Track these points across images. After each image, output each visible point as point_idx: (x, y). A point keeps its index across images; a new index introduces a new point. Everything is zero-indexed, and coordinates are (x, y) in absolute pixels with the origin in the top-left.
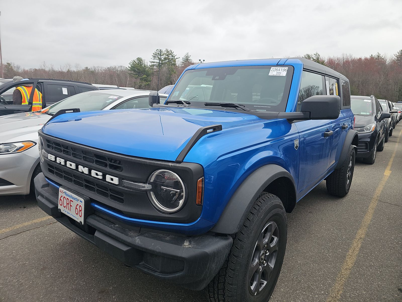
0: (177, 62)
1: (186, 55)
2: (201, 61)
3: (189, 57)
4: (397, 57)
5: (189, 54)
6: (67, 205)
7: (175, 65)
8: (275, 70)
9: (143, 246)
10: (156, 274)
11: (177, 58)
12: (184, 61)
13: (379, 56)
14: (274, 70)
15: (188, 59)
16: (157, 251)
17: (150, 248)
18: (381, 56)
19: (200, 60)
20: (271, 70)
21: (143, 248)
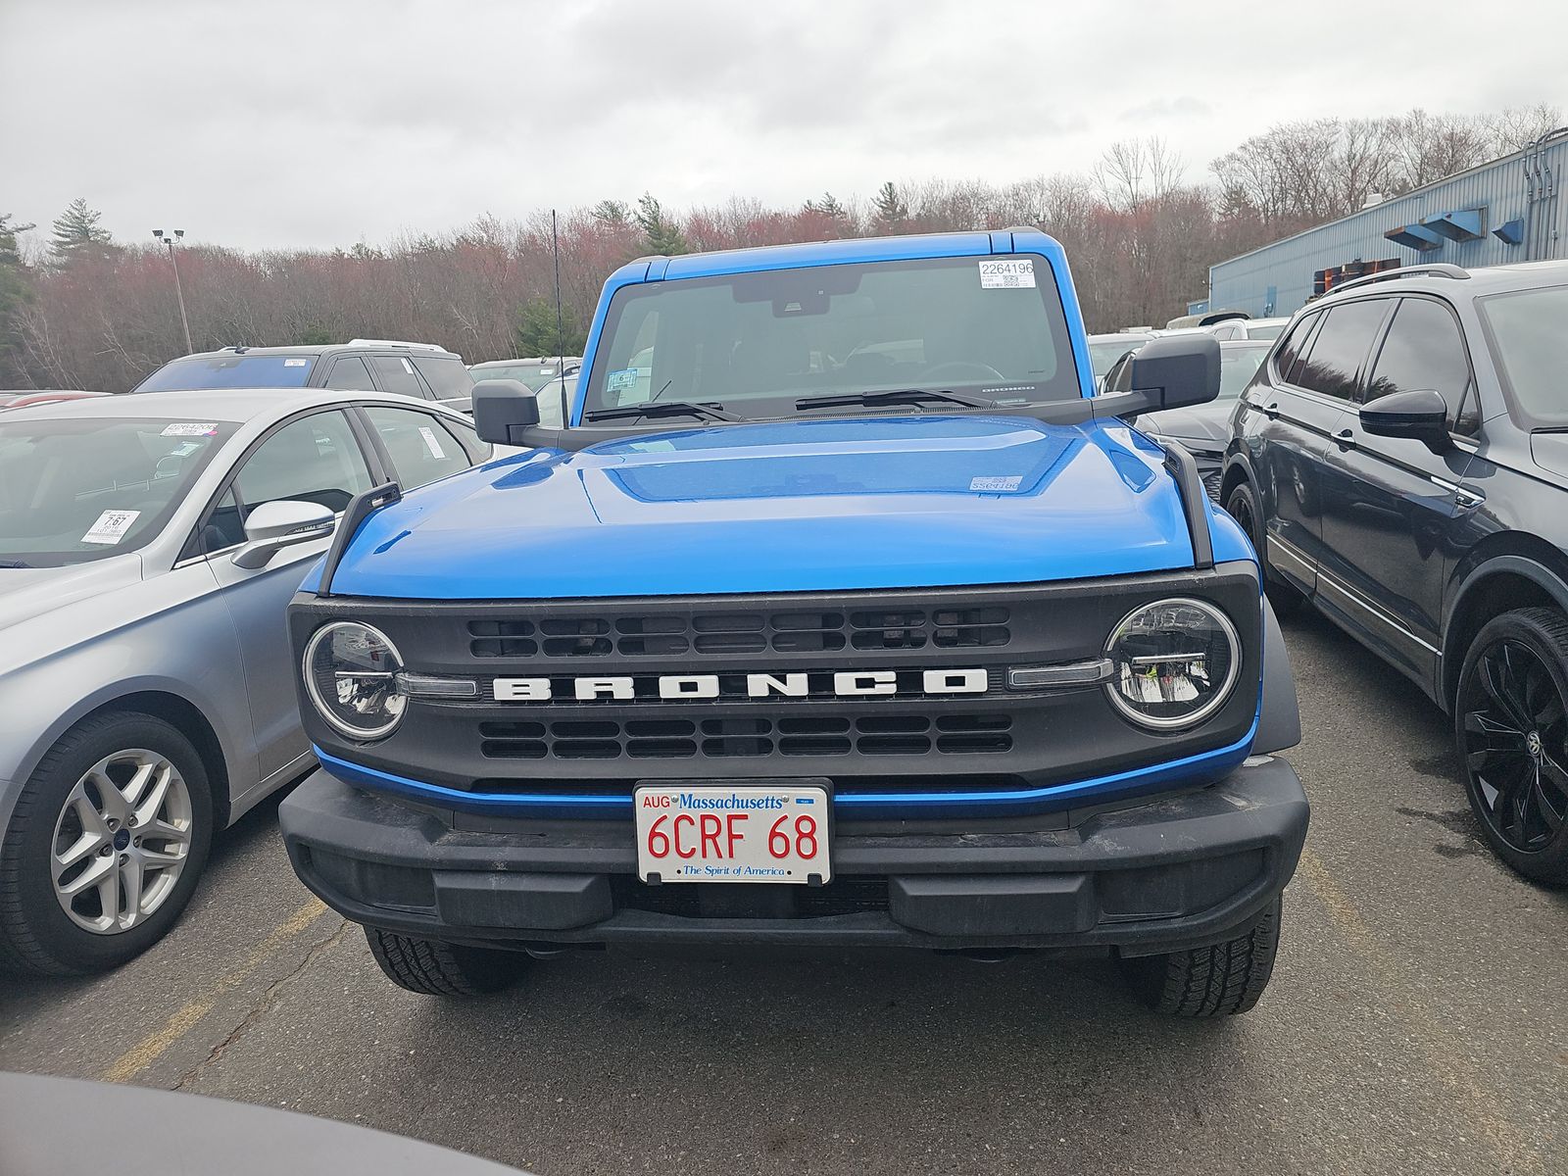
0: (22, 248)
1: (73, 211)
2: (165, 236)
3: (91, 221)
4: (882, 207)
5: (91, 208)
6: (709, 842)
7: (14, 260)
8: (996, 271)
9: (1137, 853)
10: (1177, 924)
11: (20, 226)
12: (68, 240)
13: (831, 205)
14: (990, 269)
15: (87, 231)
16: (1189, 848)
17: (1161, 850)
18: (839, 206)
19: (158, 233)
20: (981, 272)
21: (1137, 859)
